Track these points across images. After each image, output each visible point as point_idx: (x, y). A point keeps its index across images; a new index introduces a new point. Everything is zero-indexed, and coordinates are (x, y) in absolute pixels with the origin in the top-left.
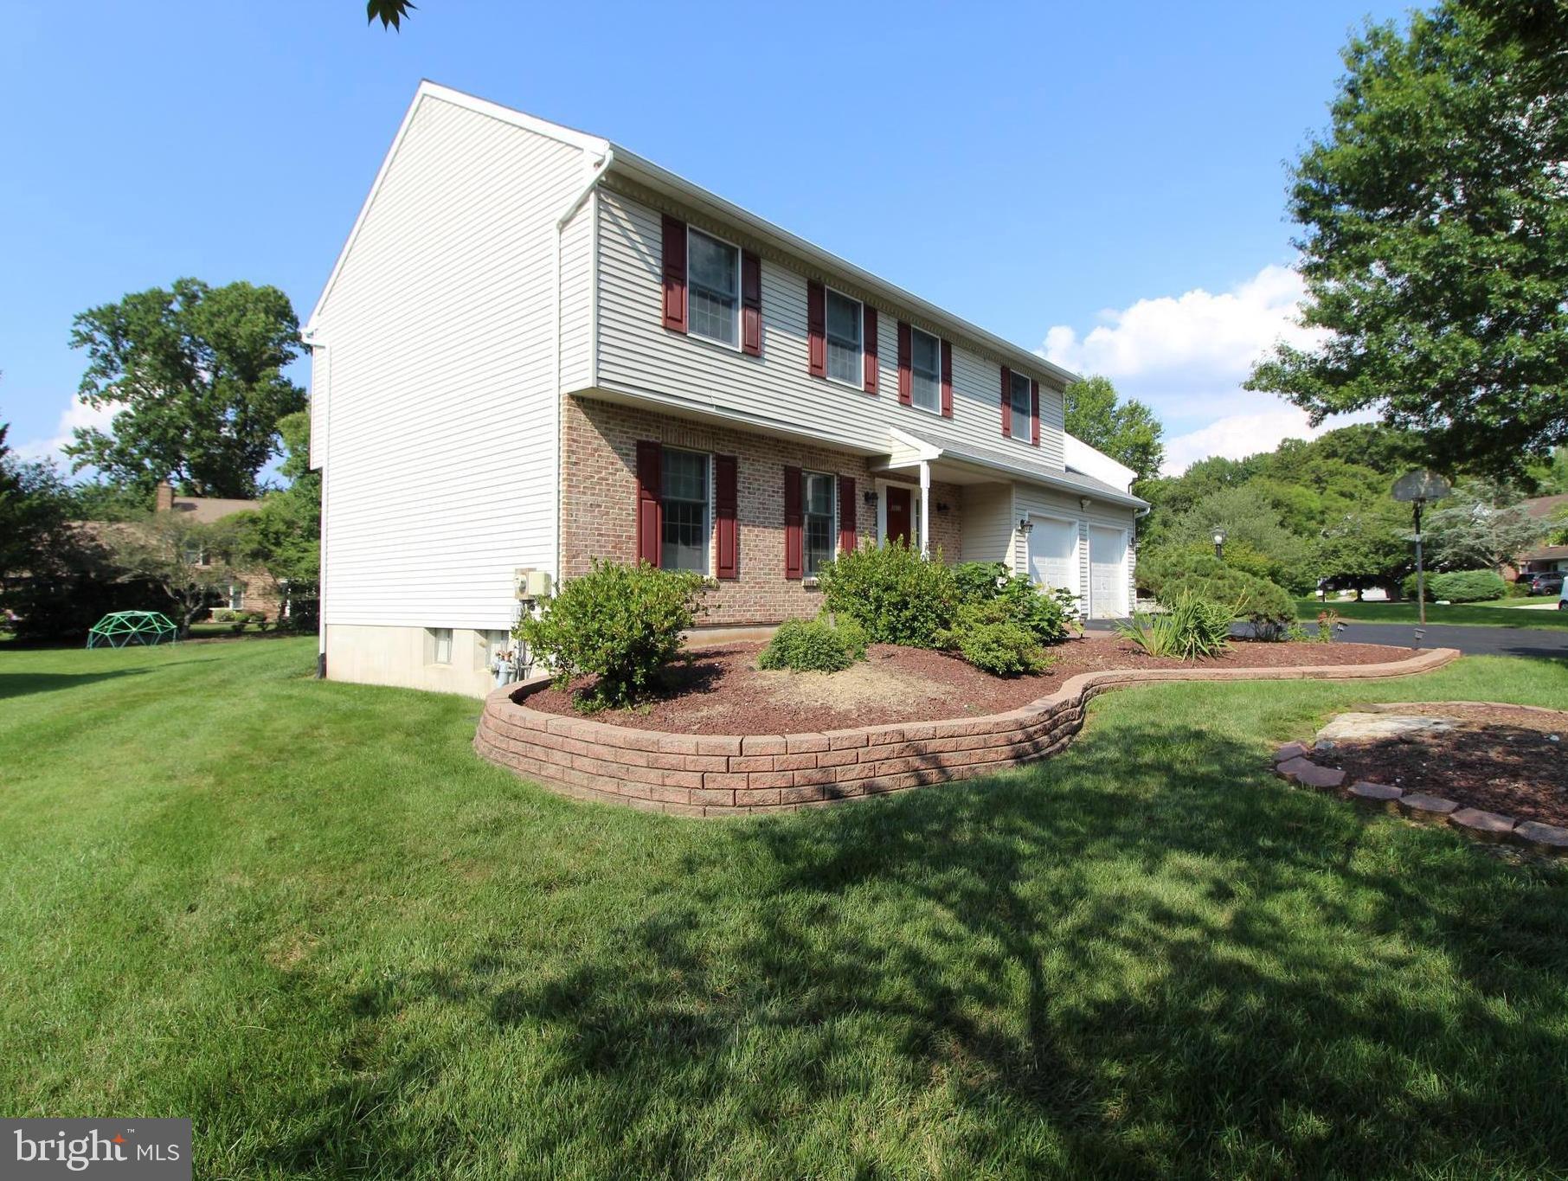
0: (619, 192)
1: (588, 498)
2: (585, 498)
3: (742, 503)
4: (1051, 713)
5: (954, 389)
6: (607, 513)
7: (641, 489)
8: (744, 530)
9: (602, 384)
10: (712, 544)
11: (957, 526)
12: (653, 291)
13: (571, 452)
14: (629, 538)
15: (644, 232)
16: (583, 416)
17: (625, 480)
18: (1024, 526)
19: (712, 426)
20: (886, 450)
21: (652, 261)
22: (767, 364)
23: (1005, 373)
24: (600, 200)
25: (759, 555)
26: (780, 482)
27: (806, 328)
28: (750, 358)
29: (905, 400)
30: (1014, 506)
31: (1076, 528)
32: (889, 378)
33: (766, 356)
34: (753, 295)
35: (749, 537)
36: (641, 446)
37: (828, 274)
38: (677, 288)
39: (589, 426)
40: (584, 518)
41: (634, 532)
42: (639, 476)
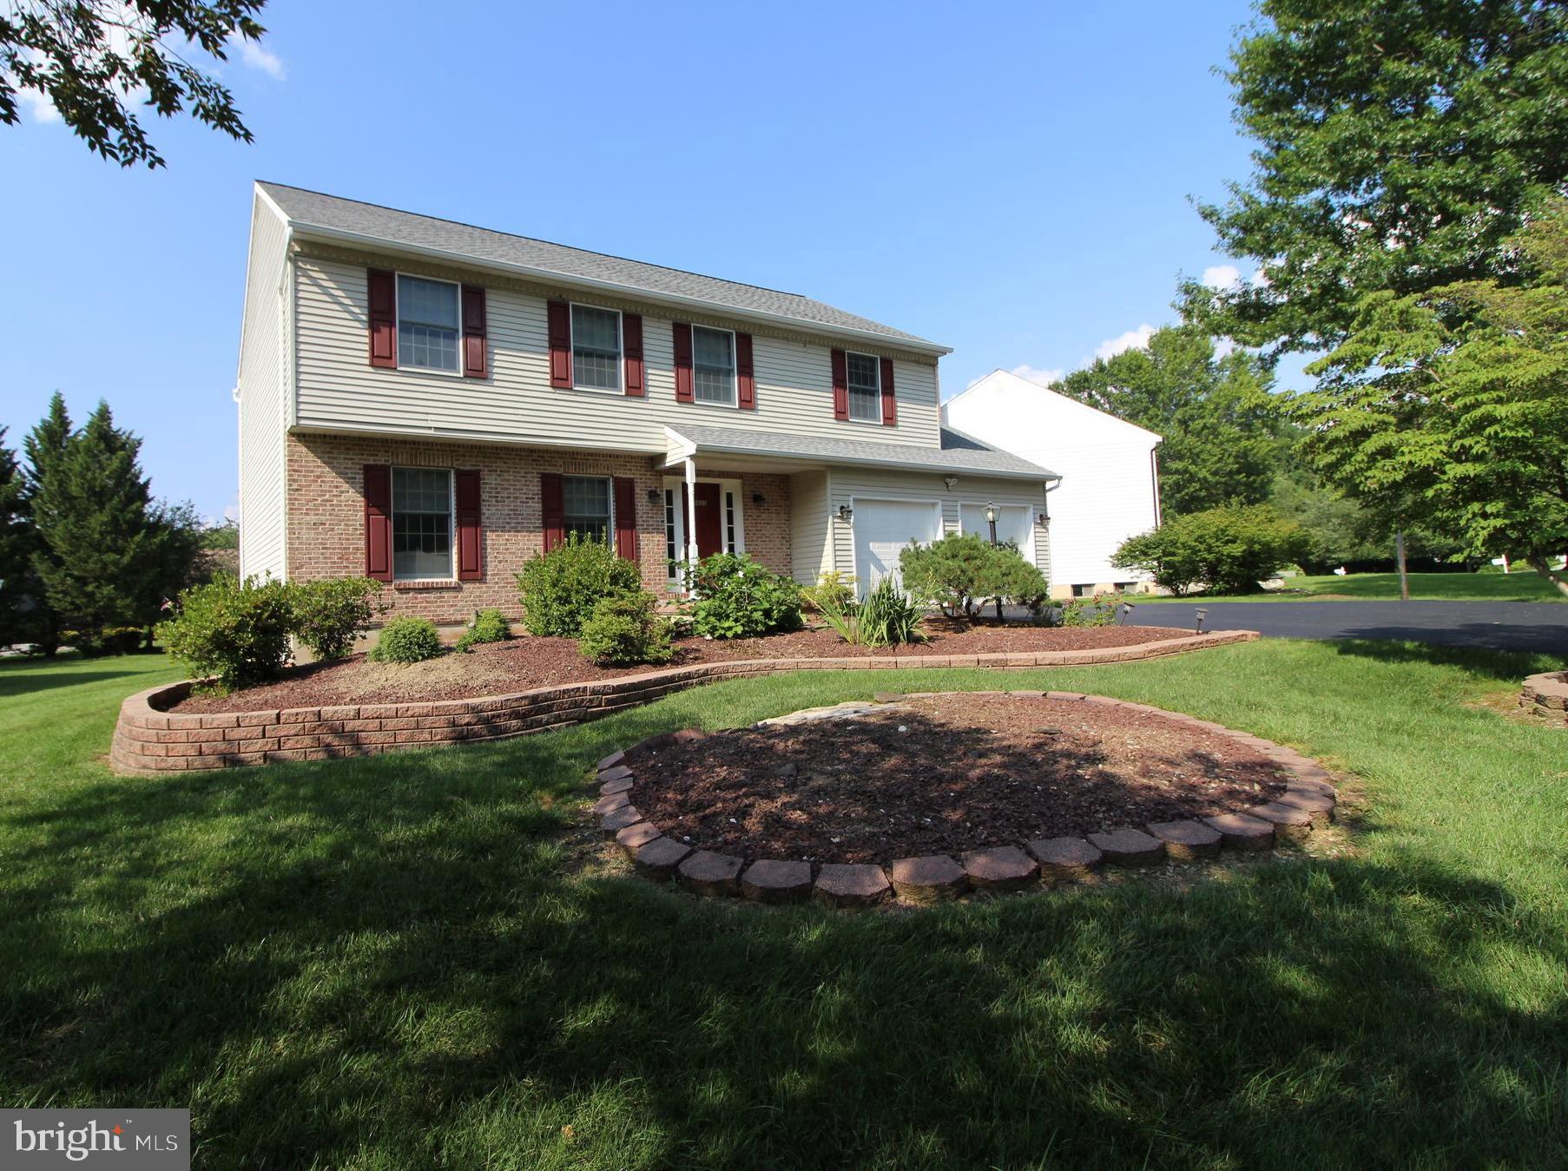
0: (317, 258)
1: (312, 518)
2: (308, 518)
3: (488, 512)
4: (534, 699)
5: (756, 379)
6: (333, 530)
7: (368, 506)
8: (491, 537)
9: (302, 422)
10: (455, 550)
11: (783, 516)
12: (358, 336)
13: (291, 481)
14: (357, 549)
15: (345, 286)
16: (304, 449)
17: (351, 501)
18: (845, 512)
19: (450, 445)
20: (659, 449)
21: (356, 310)
22: (496, 383)
23: (837, 356)
24: (297, 268)
25: (509, 557)
26: (535, 488)
27: (547, 344)
28: (474, 381)
29: (683, 396)
30: (829, 492)
31: (939, 509)
32: (661, 380)
33: (495, 377)
34: (475, 323)
35: (495, 542)
36: (368, 470)
37: (571, 291)
38: (385, 331)
39: (311, 456)
40: (306, 535)
41: (362, 544)
42: (367, 496)
